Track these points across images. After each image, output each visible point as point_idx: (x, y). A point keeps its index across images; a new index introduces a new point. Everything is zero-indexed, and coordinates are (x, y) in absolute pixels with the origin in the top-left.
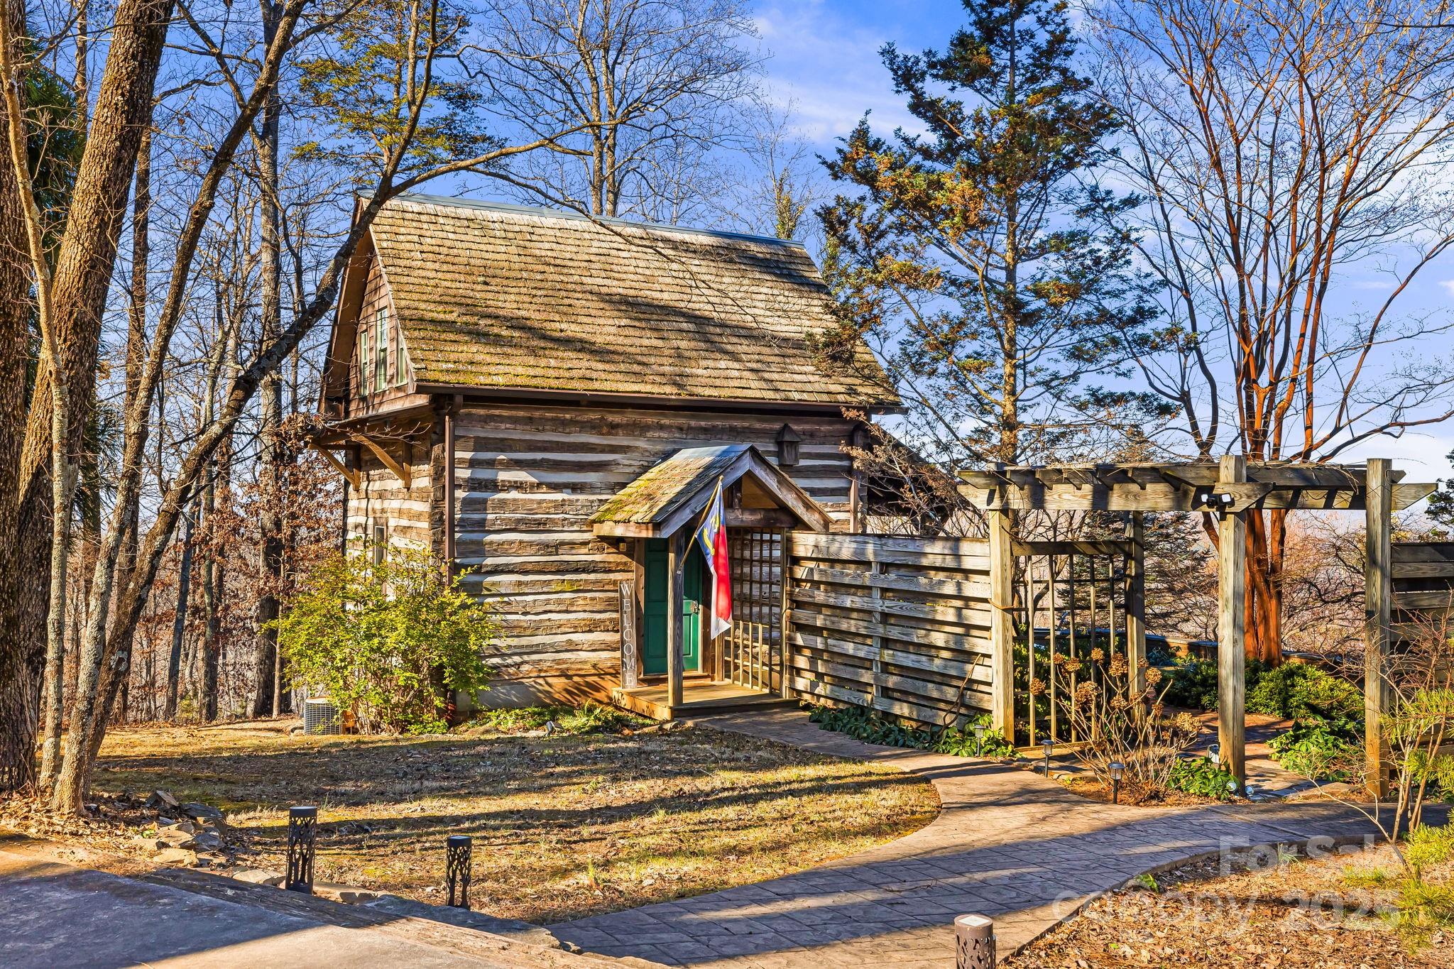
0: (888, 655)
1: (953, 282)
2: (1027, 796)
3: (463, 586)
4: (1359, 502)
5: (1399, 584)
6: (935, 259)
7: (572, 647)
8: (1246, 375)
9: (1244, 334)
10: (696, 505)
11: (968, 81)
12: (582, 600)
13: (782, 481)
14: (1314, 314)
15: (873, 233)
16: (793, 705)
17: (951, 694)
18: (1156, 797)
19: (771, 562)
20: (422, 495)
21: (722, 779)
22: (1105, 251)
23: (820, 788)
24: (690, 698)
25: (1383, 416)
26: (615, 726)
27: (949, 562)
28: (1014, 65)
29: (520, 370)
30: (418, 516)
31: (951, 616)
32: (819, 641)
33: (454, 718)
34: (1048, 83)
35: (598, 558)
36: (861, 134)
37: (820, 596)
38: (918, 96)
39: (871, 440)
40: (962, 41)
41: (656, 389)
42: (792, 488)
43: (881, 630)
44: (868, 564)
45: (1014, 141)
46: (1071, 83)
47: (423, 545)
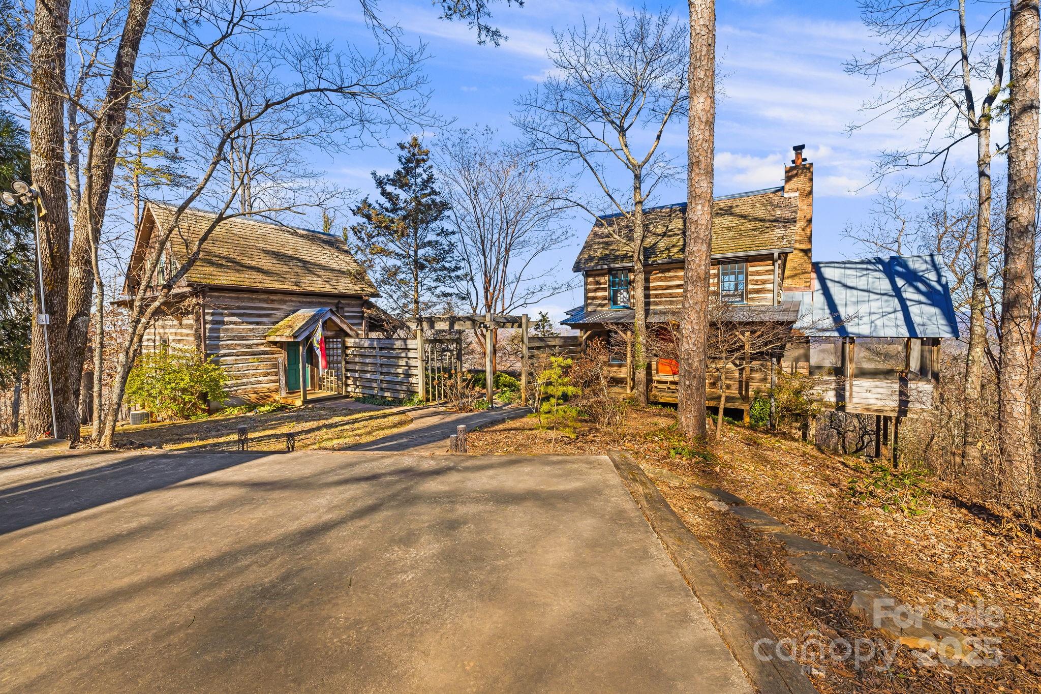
0: (382, 377)
1: (396, 254)
2: (436, 414)
3: (211, 362)
4: (520, 326)
5: (530, 348)
6: (392, 247)
7: (258, 382)
8: (486, 290)
9: (486, 275)
10: (311, 329)
11: (401, 187)
12: (262, 365)
13: (342, 321)
14: (504, 272)
15: (370, 236)
16: (347, 397)
17: (404, 388)
18: (471, 410)
19: (337, 349)
20: (190, 327)
21: (336, 419)
22: (447, 248)
23: (371, 418)
24: (309, 397)
25: (522, 301)
26: (282, 408)
27: (403, 346)
28: (416, 184)
29: (233, 278)
30: (187, 335)
31: (404, 364)
32: (357, 375)
33: (210, 412)
34: (426, 192)
35: (268, 349)
36: (365, 202)
37: (357, 359)
38: (383, 189)
39: (371, 306)
40: (398, 173)
41: (290, 287)
42: (345, 323)
43: (380, 369)
44: (375, 348)
45: (417, 211)
46: (434, 192)
47: (193, 347)
